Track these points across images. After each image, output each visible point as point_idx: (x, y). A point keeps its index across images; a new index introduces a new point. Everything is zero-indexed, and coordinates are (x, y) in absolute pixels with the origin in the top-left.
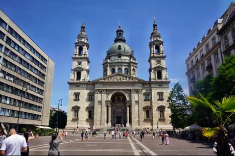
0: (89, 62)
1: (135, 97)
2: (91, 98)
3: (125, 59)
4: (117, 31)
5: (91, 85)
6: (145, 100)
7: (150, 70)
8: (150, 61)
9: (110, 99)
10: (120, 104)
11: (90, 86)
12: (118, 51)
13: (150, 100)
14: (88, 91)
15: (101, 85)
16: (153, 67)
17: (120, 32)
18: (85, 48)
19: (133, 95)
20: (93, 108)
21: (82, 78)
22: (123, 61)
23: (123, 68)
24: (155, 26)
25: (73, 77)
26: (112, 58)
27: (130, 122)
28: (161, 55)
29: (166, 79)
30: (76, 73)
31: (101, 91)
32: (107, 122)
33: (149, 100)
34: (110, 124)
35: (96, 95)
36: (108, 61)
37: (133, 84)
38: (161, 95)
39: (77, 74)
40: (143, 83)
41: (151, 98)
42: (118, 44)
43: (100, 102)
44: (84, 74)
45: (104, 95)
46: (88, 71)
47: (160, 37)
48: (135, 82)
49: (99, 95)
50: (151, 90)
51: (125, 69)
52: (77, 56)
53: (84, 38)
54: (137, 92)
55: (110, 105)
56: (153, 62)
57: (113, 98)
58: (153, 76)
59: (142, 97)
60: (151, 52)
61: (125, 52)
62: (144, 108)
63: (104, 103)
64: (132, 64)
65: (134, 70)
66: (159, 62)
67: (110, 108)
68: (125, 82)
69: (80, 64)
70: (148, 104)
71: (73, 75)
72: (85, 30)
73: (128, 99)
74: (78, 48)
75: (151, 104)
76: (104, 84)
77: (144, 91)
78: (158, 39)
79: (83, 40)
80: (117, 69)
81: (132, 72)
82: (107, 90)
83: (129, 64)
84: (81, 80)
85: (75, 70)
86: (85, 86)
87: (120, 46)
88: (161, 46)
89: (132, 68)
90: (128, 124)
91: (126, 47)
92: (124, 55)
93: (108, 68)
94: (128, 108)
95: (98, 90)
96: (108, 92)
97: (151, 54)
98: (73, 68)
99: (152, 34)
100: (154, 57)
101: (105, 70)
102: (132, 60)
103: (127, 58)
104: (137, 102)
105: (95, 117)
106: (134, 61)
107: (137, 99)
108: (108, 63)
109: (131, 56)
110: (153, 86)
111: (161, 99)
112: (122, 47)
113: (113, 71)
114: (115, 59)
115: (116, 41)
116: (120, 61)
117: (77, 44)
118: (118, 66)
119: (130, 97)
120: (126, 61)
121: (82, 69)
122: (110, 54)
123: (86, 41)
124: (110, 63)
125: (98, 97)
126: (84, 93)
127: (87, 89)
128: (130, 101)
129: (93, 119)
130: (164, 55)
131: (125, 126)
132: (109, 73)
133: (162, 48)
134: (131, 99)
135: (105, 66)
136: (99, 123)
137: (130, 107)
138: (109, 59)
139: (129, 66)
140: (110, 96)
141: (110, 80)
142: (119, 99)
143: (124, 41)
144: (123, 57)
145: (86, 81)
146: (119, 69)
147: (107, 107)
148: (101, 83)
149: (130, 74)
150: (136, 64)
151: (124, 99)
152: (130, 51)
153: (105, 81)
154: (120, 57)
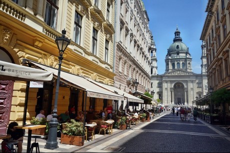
0: (157, 61)
1: (191, 85)
2: (160, 86)
3: (182, 55)
4: (175, 33)
6: (198, 87)
7: (202, 66)
8: (202, 59)
9: (173, 87)
10: (181, 90)
11: (159, 78)
12: (177, 49)
13: (202, 87)
14: (158, 82)
15: (167, 78)
16: (204, 64)
17: (177, 33)
18: (154, 51)
19: (189, 84)
20: (162, 92)
21: (153, 73)
22: (181, 57)
23: (181, 62)
26: (172, 55)
27: (187, 102)
31: (167, 82)
32: (172, 102)
33: (200, 87)
34: (173, 103)
35: (163, 84)
36: (170, 58)
37: (189, 76)
40: (197, 76)
41: (202, 86)
42: (177, 44)
43: (166, 89)
44: (154, 70)
45: (169, 84)
46: (157, 68)
48: (191, 76)
49: (166, 84)
50: (202, 80)
51: (183, 63)
53: (153, 45)
54: (192, 82)
55: (173, 91)
56: (204, 60)
57: (175, 86)
58: (205, 70)
59: (196, 85)
60: (202, 52)
61: (182, 50)
62: (197, 93)
63: (169, 89)
64: (188, 60)
65: (189, 63)
67: (173, 93)
68: (183, 76)
70: (200, 90)
72: (153, 38)
73: (185, 87)
75: (203, 90)
77: (197, 81)
79: (152, 47)
80: (176, 63)
81: (188, 65)
82: (171, 81)
83: (186, 59)
84: (153, 75)
86: (156, 78)
87: (178, 46)
89: (188, 62)
90: (186, 103)
91: (183, 46)
92: (181, 53)
93: (170, 63)
94: (186, 93)
95: (165, 81)
96: (171, 82)
97: (202, 54)
100: (205, 57)
101: (167, 65)
102: (187, 57)
103: (184, 55)
104: (192, 89)
105: (163, 98)
106: (189, 57)
107: (192, 87)
108: (169, 59)
109: (187, 53)
110: (204, 78)
112: (180, 47)
113: (173, 65)
114: (175, 56)
115: (175, 41)
116: (178, 57)
118: (177, 61)
119: (187, 85)
120: (183, 57)
121: (153, 67)
122: (170, 53)
123: (154, 47)
124: (171, 59)
125: (165, 85)
126: (155, 83)
127: (157, 80)
128: (187, 88)
131: (184, 104)
132: (170, 67)
134: (187, 87)
135: (167, 61)
136: (166, 102)
137: (187, 92)
138: (170, 56)
139: (186, 61)
140: (173, 85)
141: (173, 74)
143: (181, 40)
144: (181, 55)
145: (156, 75)
146: (178, 63)
147: (171, 92)
148: (167, 76)
149: (187, 67)
150: (191, 59)
151: (183, 86)
152: (186, 49)
153: (170, 75)
154: (178, 54)
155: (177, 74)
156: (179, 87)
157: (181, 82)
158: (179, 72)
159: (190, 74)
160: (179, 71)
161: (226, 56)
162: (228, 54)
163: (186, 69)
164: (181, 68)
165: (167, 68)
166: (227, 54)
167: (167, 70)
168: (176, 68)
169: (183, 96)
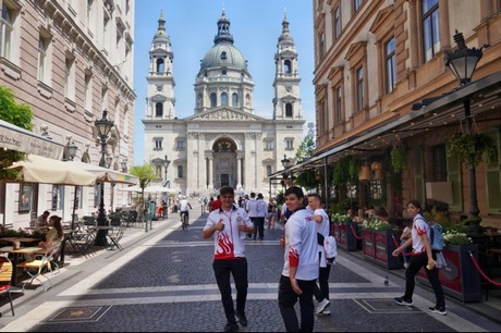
0: (174, 85)
1: (250, 145)
2: (181, 145)
3: (233, 76)
4: (219, 23)
5: (181, 124)
6: (265, 150)
7: (275, 101)
8: (274, 85)
9: (211, 148)
10: (229, 155)
11: (179, 127)
12: (221, 61)
13: (274, 150)
14: (176, 135)
15: (198, 126)
16: (279, 97)
17: (223, 24)
18: (167, 60)
19: (247, 142)
20: (186, 161)
21: (165, 113)
22: (230, 80)
23: (231, 93)
24: (285, 24)
25: (150, 111)
26: (211, 75)
27: (243, 183)
28: (293, 77)
29: (299, 117)
30: (154, 104)
31: (197, 136)
32: (208, 184)
33: (271, 150)
34: (211, 186)
35: (189, 141)
36: (205, 80)
37: (247, 124)
38: (290, 141)
39: (157, 106)
40: (264, 123)
41: (275, 147)
42: (222, 48)
43: (196, 153)
44: (167, 106)
45: (202, 142)
46: (173, 101)
47: (292, 45)
48: (251, 122)
49: (195, 141)
50: (275, 134)
51: (234, 94)
52: (155, 75)
53: (165, 42)
54: (254, 136)
55: (211, 157)
56: (281, 88)
57: (215, 146)
58: (281, 111)
59: (261, 145)
60: (277, 71)
61: (233, 64)
62: (264, 162)
63: (202, 154)
64: (245, 87)
65: (248, 95)
66: (289, 89)
67: (211, 162)
68: (235, 122)
69: (160, 88)
70: (270, 155)
71: (150, 108)
72: (165, 26)
73: (239, 148)
74: (155, 60)
75: (275, 156)
76: (201, 124)
77: (264, 136)
78: (290, 49)
79: (163, 47)
80: (219, 93)
81: (245, 100)
82: (206, 134)
83: (241, 86)
84: (164, 117)
85: (153, 99)
86: (171, 127)
87: (224, 53)
88: (294, 61)
89: (245, 93)
90: (239, 186)
91: (235, 54)
92: (231, 70)
93: (205, 93)
94: (239, 162)
95: (193, 133)
96: (208, 136)
97: (277, 75)
98: (149, 96)
99: (280, 40)
100: (282, 81)
101: (200, 96)
102: (245, 80)
103: (238, 75)
104: (254, 153)
105: (189, 175)
106: (249, 81)
107: (253, 148)
108: (204, 83)
109: (243, 72)
110: (278, 128)
111: (290, 148)
112: (228, 55)
113: (213, 97)
114: (217, 77)
115: (218, 41)
116: (224, 80)
117: (153, 55)
118: (221, 89)
119: (243, 144)
120: (236, 81)
121: (165, 99)
122: (206, 68)
123: (168, 50)
124: (208, 84)
125: (192, 144)
126: (169, 138)
127: (174, 131)
128: (243, 151)
129: (185, 178)
130: (297, 77)
132: (207, 102)
133: (295, 65)
134: (244, 148)
135: (199, 88)
136: (195, 184)
137: (242, 160)
138: (206, 75)
139: (241, 90)
140: (212, 142)
141: (211, 118)
142: (224, 146)
143: (232, 41)
144: (229, 74)
145: (172, 118)
146: (224, 94)
147: (208, 160)
148: (197, 122)
149: (242, 104)
150: (252, 86)
151: (234, 147)
152: (242, 62)
153: (204, 119)
154: (224, 73)
155: (220, 118)
156: (225, 148)
157: (232, 137)
158: (225, 114)
159: (249, 119)
160: (227, 110)
161: (356, 59)
162: (365, 51)
163: (241, 109)
164: (231, 105)
165: (198, 104)
166: (362, 50)
167: (199, 109)
168: (219, 104)
169: (234, 168)
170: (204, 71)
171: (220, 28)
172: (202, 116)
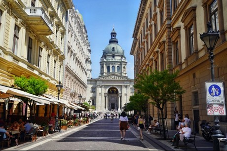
0: (91, 63)
1: (124, 90)
2: (94, 90)
3: (118, 58)
4: (112, 34)
6: (131, 93)
9: (107, 92)
10: (115, 95)
11: (93, 82)
12: (112, 52)
14: (92, 86)
15: (101, 82)
20: (96, 98)
21: (87, 76)
22: (116, 60)
23: (116, 66)
26: (108, 58)
27: (121, 108)
31: (101, 87)
32: (105, 108)
34: (107, 109)
35: (97, 89)
36: (105, 60)
37: (123, 81)
40: (130, 81)
42: (113, 45)
43: (100, 94)
45: (103, 89)
46: (91, 71)
51: (118, 66)
54: (126, 87)
55: (107, 96)
57: (109, 91)
59: (129, 91)
61: (117, 53)
63: (103, 94)
64: (123, 63)
65: (124, 67)
67: (107, 98)
68: (118, 80)
73: (119, 92)
76: (103, 81)
77: (131, 86)
80: (111, 66)
81: (123, 69)
82: (105, 86)
83: (121, 63)
86: (89, 82)
87: (113, 48)
89: (123, 66)
90: (119, 109)
91: (119, 48)
92: (117, 56)
93: (105, 66)
94: (119, 98)
95: (99, 85)
96: (106, 86)
101: (102, 67)
102: (123, 60)
103: (120, 58)
104: (126, 94)
105: (97, 104)
106: (125, 61)
107: (126, 92)
108: (104, 62)
109: (122, 56)
112: (115, 49)
113: (108, 68)
114: (110, 59)
115: (111, 42)
116: (113, 60)
118: (112, 64)
119: (121, 90)
120: (119, 61)
122: (105, 54)
124: (106, 62)
125: (99, 90)
127: (91, 84)
128: (121, 93)
129: (95, 105)
131: (117, 110)
132: (105, 70)
135: (102, 63)
136: (99, 108)
137: (121, 97)
138: (105, 58)
139: (121, 64)
140: (107, 89)
141: (107, 79)
142: (113, 91)
143: (117, 42)
144: (116, 57)
145: (90, 78)
146: (113, 66)
147: (105, 97)
148: (101, 80)
149: (121, 71)
150: (126, 63)
151: (117, 91)
152: (121, 52)
153: (104, 79)
154: (113, 57)
155: (111, 79)
156: (113, 92)
157: (116, 87)
158: (113, 77)
159: (124, 79)
160: (114, 75)
163: (121, 73)
164: (116, 71)
165: (101, 71)
167: (102, 73)
168: (111, 71)
169: (117, 101)
170: (104, 56)
171: (112, 36)
172: (103, 78)
